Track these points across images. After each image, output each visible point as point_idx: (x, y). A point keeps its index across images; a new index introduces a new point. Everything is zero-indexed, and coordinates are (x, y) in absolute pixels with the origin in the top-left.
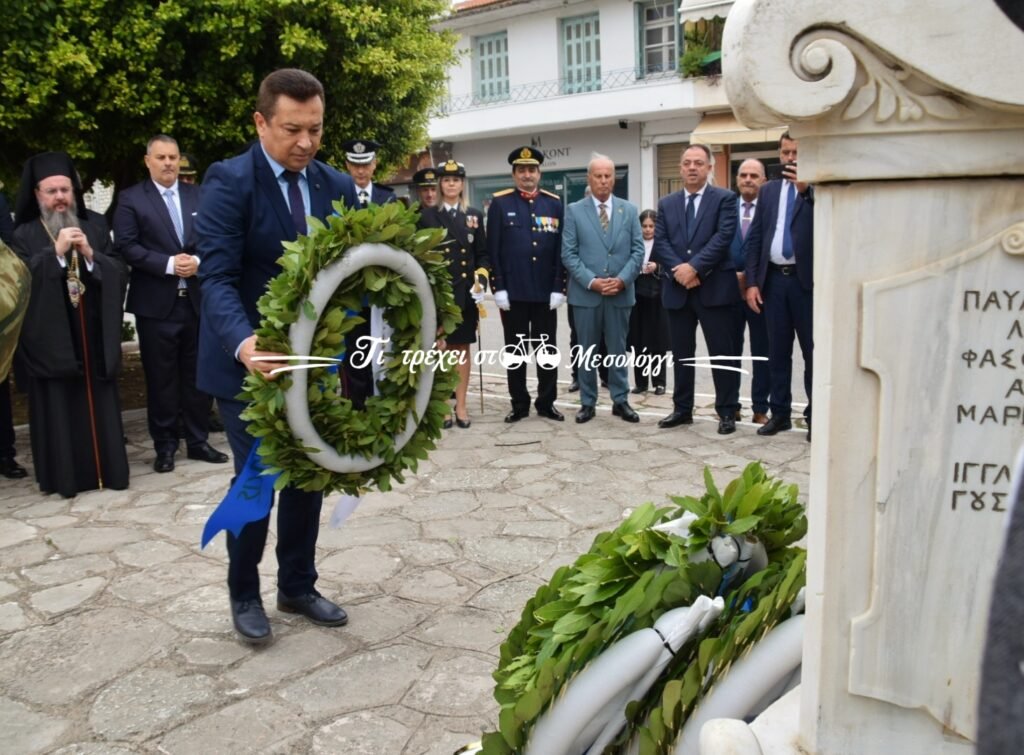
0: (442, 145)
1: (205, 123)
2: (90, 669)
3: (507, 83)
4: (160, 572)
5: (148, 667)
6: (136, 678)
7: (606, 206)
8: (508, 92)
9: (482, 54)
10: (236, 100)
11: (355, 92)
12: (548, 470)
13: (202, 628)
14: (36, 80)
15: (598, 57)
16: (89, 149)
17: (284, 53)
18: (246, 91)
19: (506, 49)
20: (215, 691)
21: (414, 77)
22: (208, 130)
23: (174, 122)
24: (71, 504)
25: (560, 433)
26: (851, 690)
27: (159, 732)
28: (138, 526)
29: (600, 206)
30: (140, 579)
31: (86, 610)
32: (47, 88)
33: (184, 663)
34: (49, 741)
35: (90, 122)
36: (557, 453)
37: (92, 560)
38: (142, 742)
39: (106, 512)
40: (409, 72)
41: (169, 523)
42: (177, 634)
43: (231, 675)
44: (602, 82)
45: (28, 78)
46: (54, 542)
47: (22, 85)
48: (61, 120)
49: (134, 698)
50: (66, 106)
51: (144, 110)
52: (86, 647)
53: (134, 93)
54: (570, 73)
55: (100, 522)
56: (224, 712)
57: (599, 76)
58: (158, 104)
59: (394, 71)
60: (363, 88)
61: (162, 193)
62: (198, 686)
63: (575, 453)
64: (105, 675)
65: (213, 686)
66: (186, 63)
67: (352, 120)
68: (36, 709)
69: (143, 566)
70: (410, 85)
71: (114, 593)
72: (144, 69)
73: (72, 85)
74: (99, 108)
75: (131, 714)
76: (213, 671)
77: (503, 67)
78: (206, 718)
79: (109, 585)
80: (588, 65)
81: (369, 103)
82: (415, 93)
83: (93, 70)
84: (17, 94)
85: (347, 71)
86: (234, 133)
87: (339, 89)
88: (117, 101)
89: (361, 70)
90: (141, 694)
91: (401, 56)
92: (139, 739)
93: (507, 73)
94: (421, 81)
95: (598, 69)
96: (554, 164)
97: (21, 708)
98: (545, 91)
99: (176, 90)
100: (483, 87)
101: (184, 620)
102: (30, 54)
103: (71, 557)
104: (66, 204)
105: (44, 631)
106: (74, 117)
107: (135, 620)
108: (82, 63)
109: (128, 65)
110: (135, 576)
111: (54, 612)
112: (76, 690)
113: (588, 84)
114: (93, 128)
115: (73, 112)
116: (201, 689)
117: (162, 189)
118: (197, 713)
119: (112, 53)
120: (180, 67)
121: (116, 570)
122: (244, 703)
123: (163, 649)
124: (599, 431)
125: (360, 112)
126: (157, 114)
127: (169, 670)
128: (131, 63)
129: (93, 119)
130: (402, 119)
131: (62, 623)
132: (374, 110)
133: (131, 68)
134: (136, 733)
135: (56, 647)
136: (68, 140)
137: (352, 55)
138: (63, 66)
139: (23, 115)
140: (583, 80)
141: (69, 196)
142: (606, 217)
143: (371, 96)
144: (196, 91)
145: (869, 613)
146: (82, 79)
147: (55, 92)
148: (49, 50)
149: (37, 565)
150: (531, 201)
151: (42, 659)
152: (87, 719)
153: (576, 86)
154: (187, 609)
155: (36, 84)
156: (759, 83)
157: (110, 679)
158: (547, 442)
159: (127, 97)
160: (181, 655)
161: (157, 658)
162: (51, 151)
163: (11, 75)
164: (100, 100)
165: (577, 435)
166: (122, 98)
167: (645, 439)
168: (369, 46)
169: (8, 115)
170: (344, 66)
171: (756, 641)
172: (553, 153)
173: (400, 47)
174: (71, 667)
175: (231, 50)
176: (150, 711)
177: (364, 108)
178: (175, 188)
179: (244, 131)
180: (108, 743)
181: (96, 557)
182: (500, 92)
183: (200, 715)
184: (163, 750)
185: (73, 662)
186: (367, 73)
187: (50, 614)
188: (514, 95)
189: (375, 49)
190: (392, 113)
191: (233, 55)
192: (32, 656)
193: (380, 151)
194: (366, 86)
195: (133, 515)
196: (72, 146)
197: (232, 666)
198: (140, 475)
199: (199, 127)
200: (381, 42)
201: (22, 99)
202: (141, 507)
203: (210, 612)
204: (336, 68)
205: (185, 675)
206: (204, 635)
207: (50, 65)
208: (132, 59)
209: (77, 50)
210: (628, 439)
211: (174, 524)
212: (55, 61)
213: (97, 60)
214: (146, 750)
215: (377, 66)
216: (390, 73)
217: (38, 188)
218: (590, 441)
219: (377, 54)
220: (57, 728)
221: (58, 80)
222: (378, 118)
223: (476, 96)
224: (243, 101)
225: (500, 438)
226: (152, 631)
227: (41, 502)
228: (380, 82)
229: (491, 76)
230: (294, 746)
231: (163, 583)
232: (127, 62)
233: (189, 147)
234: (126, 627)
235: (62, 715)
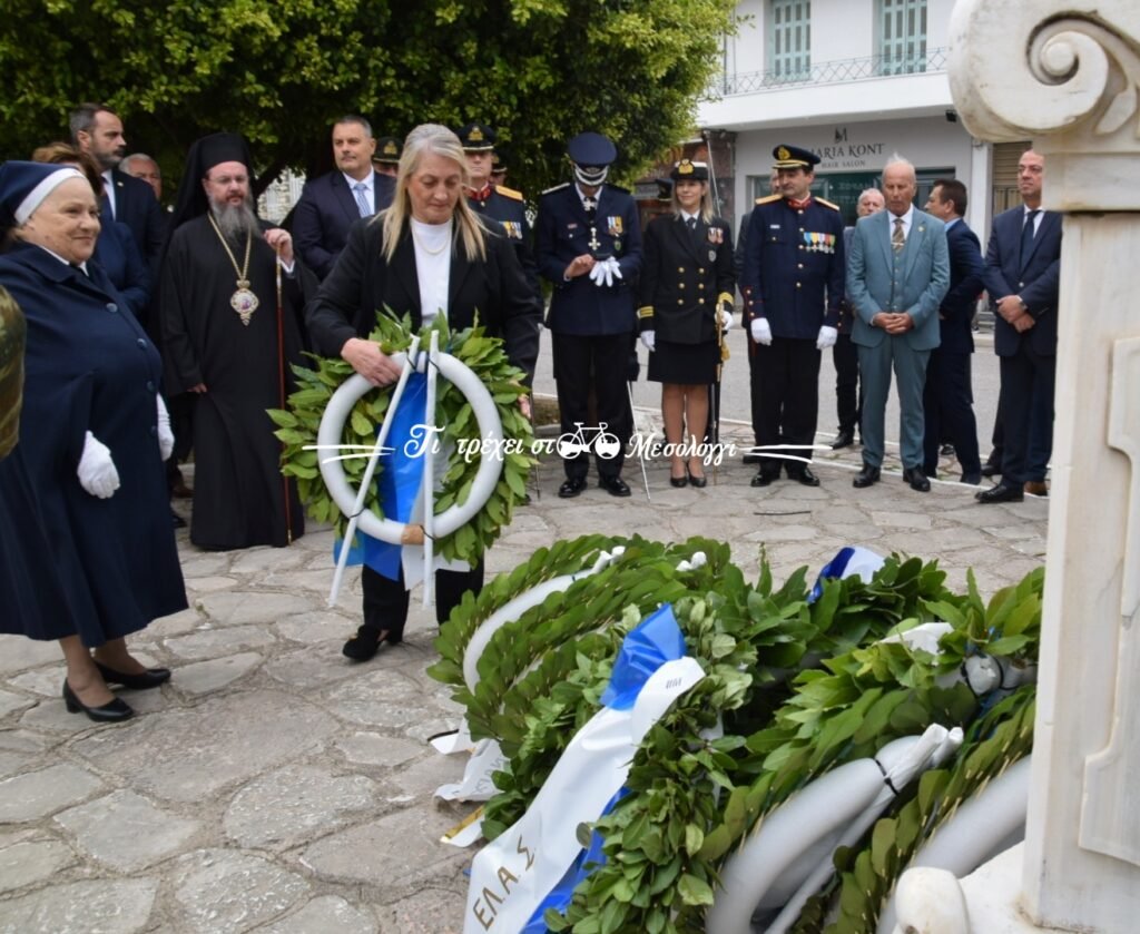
0: (723, 135)
1: (415, 102)
2: (231, 763)
3: (808, 59)
4: (327, 649)
5: (300, 763)
6: (284, 776)
7: (903, 222)
8: (808, 70)
9: (778, 21)
10: (453, 75)
11: (601, 68)
12: (815, 548)
13: (369, 720)
14: (207, 44)
15: (924, 30)
16: (273, 132)
17: (516, 19)
18: (467, 64)
19: (808, 16)
20: (375, 796)
21: (676, 51)
22: (419, 110)
23: (375, 99)
24: (231, 563)
25: (837, 502)
26: (1081, 843)
27: (302, 841)
28: (307, 593)
29: (896, 221)
30: (302, 657)
31: (235, 692)
32: (220, 54)
33: (342, 762)
34: (175, 844)
35: (272, 99)
36: (828, 526)
37: (247, 632)
38: (282, 852)
39: (272, 575)
40: (670, 45)
41: (346, 591)
42: (338, 726)
43: (396, 779)
44: (927, 61)
45: (198, 41)
46: (206, 609)
47: (189, 50)
48: (237, 93)
49: (279, 799)
50: (244, 77)
51: (339, 84)
52: (229, 735)
53: (327, 63)
54: (888, 49)
55: (262, 586)
56: (382, 822)
57: (923, 55)
58: (357, 76)
59: (652, 44)
60: (611, 62)
61: (352, 187)
62: (356, 789)
63: (852, 528)
64: (249, 770)
65: (373, 790)
66: (392, 27)
67: (597, 102)
68: (163, 806)
69: (308, 641)
70: (670, 61)
71: (269, 673)
72: (339, 33)
73: (250, 50)
74: (283, 80)
75: (272, 818)
76: (374, 773)
77: (803, 38)
78: (360, 828)
79: (266, 663)
80: (911, 39)
81: (621, 82)
82: (680, 69)
83: (277, 33)
84: (184, 61)
85: (592, 41)
86: (450, 116)
87: (582, 63)
88: (306, 72)
89: (611, 40)
90: (287, 795)
91: (661, 24)
92: (278, 848)
93: (808, 47)
94: (684, 56)
95: (923, 44)
96: (863, 163)
97: (146, 804)
98: (854, 71)
99: (380, 60)
100: (778, 63)
101: (350, 709)
102: (199, 11)
103: (223, 627)
104: (241, 197)
105: (182, 714)
106: (253, 92)
107: (290, 707)
108: (263, 25)
109: (320, 28)
110: (296, 653)
111: (196, 691)
112: (213, 785)
113: (911, 63)
114: (276, 105)
115: (252, 86)
116: (359, 793)
117: (352, 182)
118: (349, 821)
119: (301, 13)
120: (384, 31)
121: (275, 645)
122: (407, 813)
123: (320, 743)
124: (887, 502)
125: (609, 93)
126: (356, 89)
127: (324, 768)
128: (323, 25)
129: (277, 94)
130: (661, 102)
131: (204, 707)
132: (626, 91)
133: (323, 32)
134: (275, 841)
135: (194, 734)
136: (247, 119)
137: (599, 22)
138: (239, 27)
139: (190, 88)
140: (903, 59)
141: (244, 187)
142: (902, 235)
143: (621, 73)
144: (404, 61)
145: (1107, 751)
146: (263, 44)
147: (230, 59)
148: (223, 6)
149: (182, 634)
150: (801, 212)
151: (177, 747)
152: (221, 821)
153: (894, 65)
154: (355, 696)
155: (207, 49)
156: (986, 85)
157: (253, 775)
158: (819, 512)
159: (318, 67)
160: (339, 752)
161: (311, 754)
162: (225, 130)
163: (176, 37)
164: (284, 70)
165: (857, 506)
166: (312, 69)
167: (941, 514)
168: (622, 12)
169: (172, 88)
170: (589, 35)
171: (993, 776)
172: (861, 150)
173: (660, 14)
174: (209, 758)
175: (449, 14)
176: (295, 815)
177: (615, 89)
178: (369, 181)
179: (463, 112)
180: (243, 851)
181: (254, 629)
182: (798, 70)
183: (353, 824)
184: (305, 863)
185: (212, 752)
186: (617, 46)
187: (191, 693)
188: (815, 75)
189: (630, 16)
190: (648, 95)
191: (451, 20)
192: (166, 743)
193: (634, 141)
194: (616, 61)
195: (303, 580)
196: (252, 127)
197: (398, 768)
198: (317, 532)
199: (406, 106)
200: (635, 7)
201: (189, 67)
202: (314, 570)
203: (382, 702)
204: (579, 36)
205: (342, 775)
206: (370, 728)
207: (225, 25)
208: (325, 20)
209: (258, 7)
210: (920, 513)
211: (352, 593)
212: (230, 21)
213: (281, 20)
214: (285, 862)
215: (631, 38)
216: (645, 45)
217: (207, 178)
218: (873, 514)
219: (632, 22)
220: (187, 829)
221: (234, 44)
222: (631, 100)
223: (767, 74)
224: (461, 75)
225: (761, 504)
226: (308, 721)
227: (197, 559)
228: (633, 57)
229: (788, 50)
230: (460, 868)
231: (328, 664)
232: (318, 24)
233: (394, 130)
234: (280, 715)
235: (192, 814)
